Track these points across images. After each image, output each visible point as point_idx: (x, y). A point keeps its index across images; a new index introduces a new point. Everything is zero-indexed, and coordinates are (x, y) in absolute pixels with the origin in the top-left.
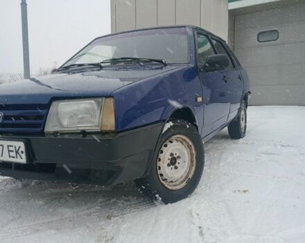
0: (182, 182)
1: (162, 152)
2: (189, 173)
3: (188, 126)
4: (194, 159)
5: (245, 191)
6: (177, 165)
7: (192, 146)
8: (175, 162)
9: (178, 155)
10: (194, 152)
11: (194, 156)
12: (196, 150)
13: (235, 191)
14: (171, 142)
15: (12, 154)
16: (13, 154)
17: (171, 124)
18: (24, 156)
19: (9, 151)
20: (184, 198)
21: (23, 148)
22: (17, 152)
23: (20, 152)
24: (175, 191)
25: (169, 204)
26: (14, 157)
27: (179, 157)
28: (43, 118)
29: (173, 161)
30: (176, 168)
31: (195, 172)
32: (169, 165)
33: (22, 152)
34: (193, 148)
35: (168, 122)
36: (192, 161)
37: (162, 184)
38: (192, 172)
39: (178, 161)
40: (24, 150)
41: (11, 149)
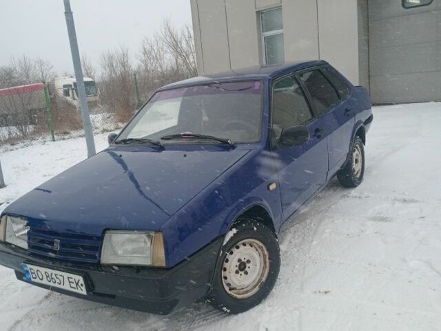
0: (255, 287)
1: (227, 261)
2: (262, 275)
3: (255, 229)
4: (267, 260)
5: (326, 292)
6: (247, 269)
7: (263, 247)
8: (245, 267)
9: (246, 259)
10: (266, 252)
11: (267, 257)
12: (268, 250)
13: (316, 292)
14: (238, 247)
15: (72, 285)
16: (74, 285)
17: (235, 231)
18: (84, 288)
19: (70, 282)
20: (258, 304)
21: (82, 281)
22: (77, 284)
23: (80, 284)
24: (246, 299)
25: (240, 314)
26: (74, 288)
27: (249, 261)
28: (98, 249)
29: (242, 266)
30: (246, 273)
31: (269, 273)
32: (237, 272)
33: (82, 285)
34: (264, 248)
35: (231, 229)
36: (265, 263)
37: (229, 295)
38: (266, 275)
39: (248, 265)
40: (83, 284)
41: (70, 280)
